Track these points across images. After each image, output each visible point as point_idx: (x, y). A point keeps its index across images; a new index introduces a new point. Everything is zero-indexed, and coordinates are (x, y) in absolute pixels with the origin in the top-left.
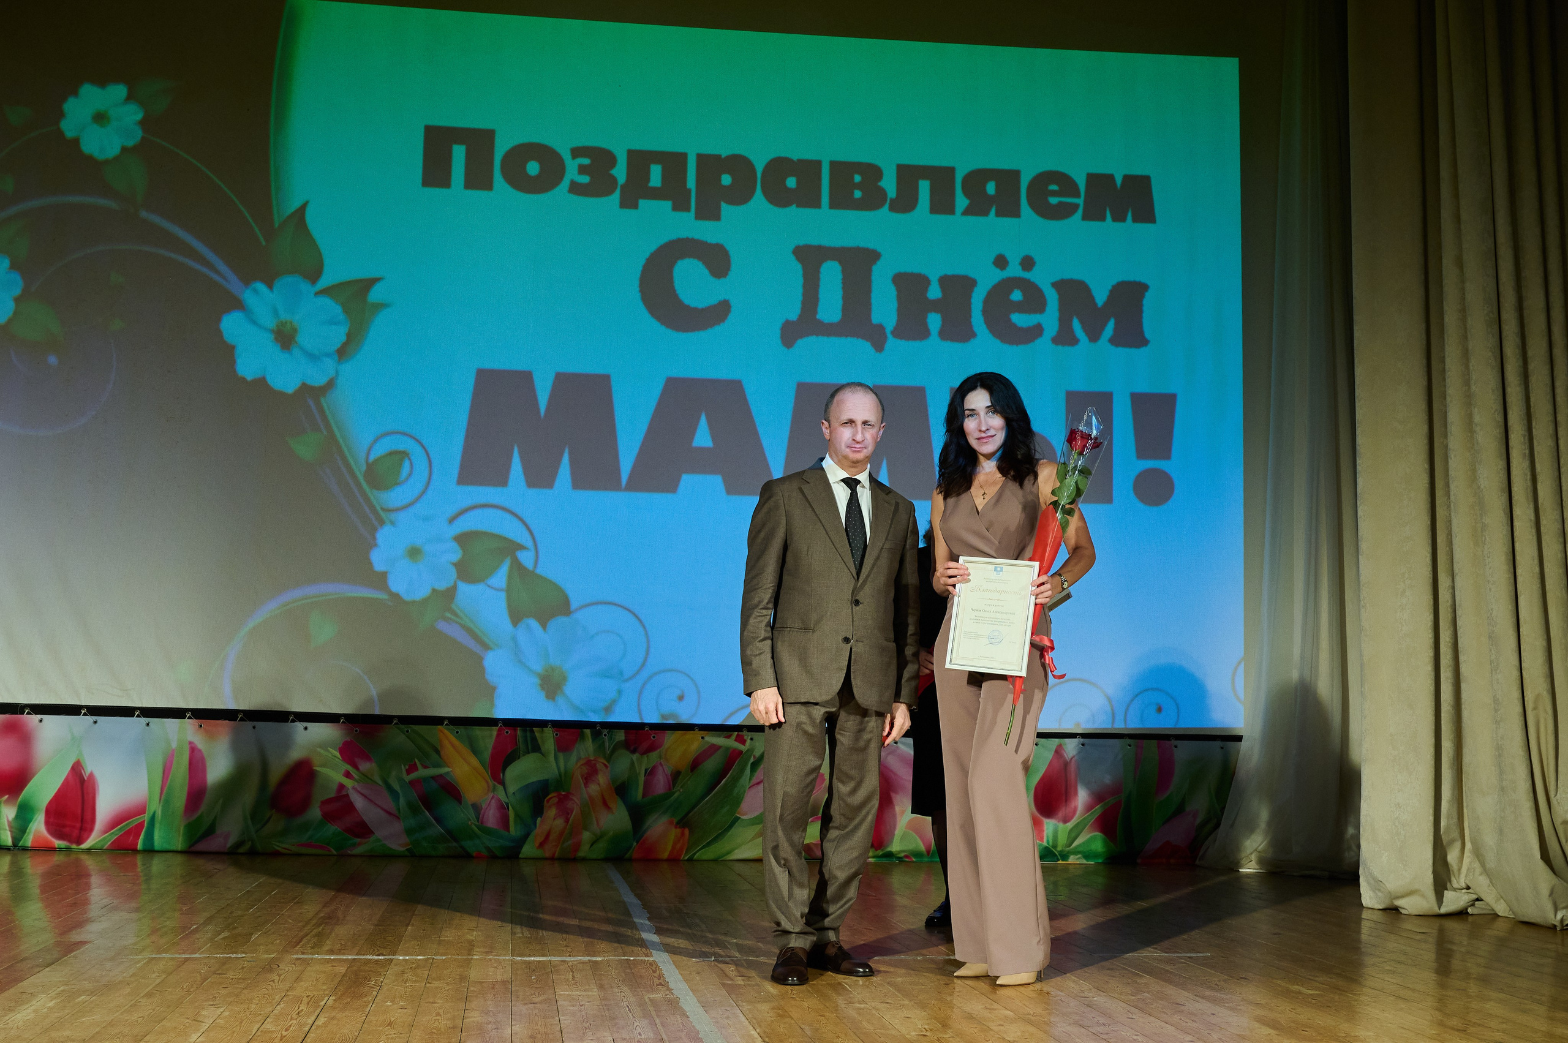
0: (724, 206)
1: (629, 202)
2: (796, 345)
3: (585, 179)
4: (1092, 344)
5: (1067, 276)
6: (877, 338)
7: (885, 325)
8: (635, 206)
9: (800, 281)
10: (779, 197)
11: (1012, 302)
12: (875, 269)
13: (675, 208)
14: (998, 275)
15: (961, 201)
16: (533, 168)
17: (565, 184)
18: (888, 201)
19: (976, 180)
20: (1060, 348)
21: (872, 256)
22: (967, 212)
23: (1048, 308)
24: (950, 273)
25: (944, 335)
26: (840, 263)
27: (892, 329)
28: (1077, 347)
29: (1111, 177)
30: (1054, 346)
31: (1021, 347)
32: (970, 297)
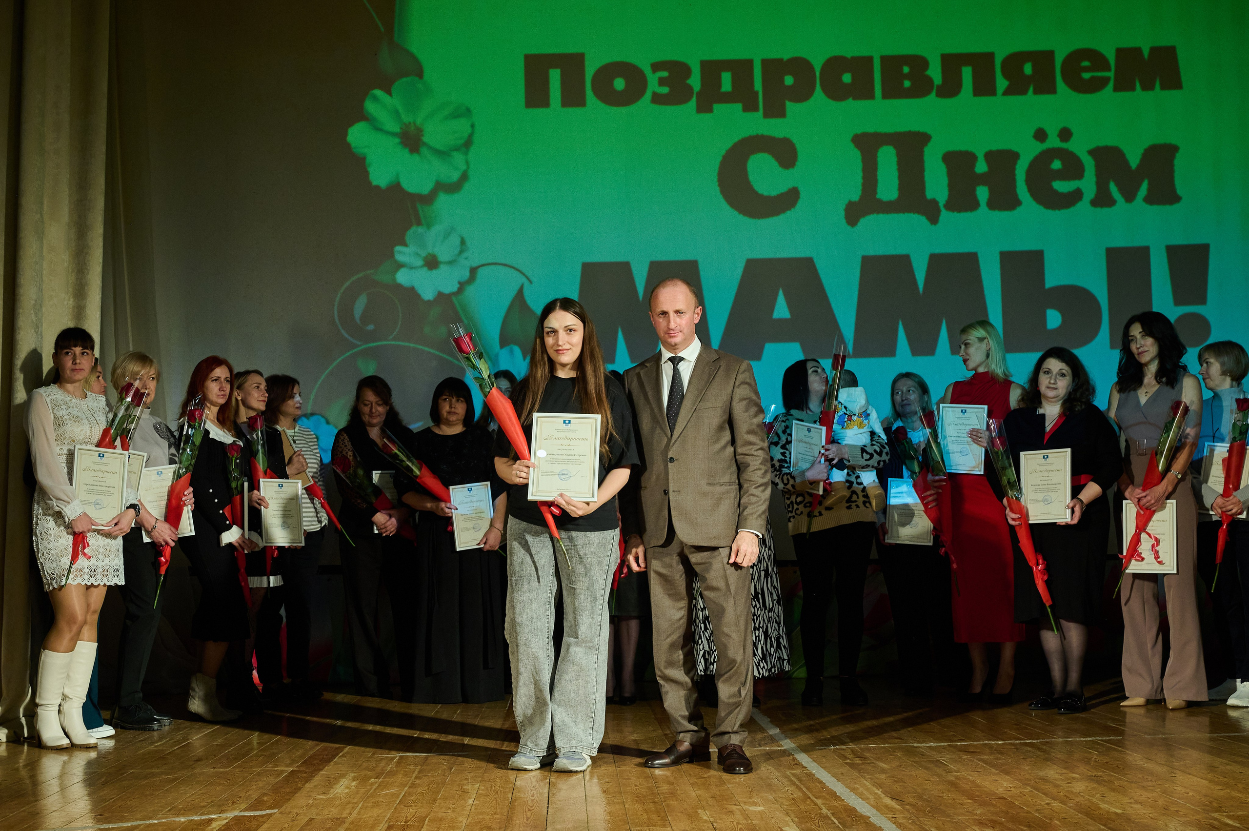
0: (789, 105)
1: (704, 107)
2: (859, 224)
3: (665, 90)
4: (1128, 204)
5: (1102, 143)
6: (931, 211)
7: (938, 199)
8: (710, 110)
9: (860, 165)
10: (837, 92)
11: (1053, 170)
12: (927, 150)
13: (746, 109)
14: (1039, 147)
15: (1002, 83)
16: (619, 84)
17: (648, 95)
18: (935, 87)
19: (1014, 62)
20: (1098, 209)
21: (923, 139)
22: (1007, 92)
23: (1086, 174)
24: (994, 148)
25: (992, 205)
26: (895, 147)
27: (944, 202)
28: (1114, 208)
29: (1138, 51)
30: (1093, 208)
31: (1063, 211)
32: (1014, 169)
